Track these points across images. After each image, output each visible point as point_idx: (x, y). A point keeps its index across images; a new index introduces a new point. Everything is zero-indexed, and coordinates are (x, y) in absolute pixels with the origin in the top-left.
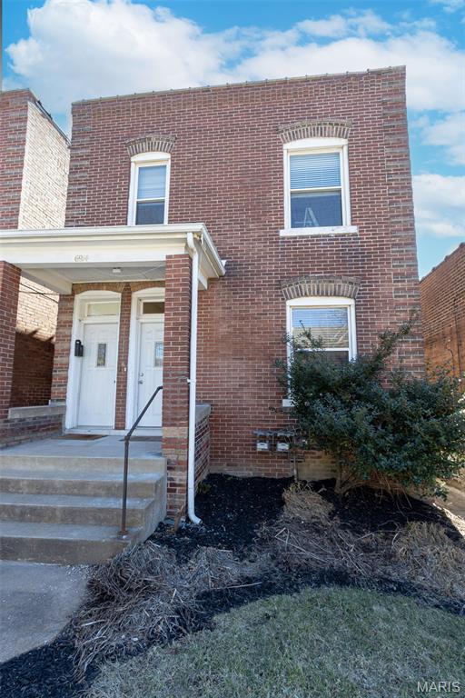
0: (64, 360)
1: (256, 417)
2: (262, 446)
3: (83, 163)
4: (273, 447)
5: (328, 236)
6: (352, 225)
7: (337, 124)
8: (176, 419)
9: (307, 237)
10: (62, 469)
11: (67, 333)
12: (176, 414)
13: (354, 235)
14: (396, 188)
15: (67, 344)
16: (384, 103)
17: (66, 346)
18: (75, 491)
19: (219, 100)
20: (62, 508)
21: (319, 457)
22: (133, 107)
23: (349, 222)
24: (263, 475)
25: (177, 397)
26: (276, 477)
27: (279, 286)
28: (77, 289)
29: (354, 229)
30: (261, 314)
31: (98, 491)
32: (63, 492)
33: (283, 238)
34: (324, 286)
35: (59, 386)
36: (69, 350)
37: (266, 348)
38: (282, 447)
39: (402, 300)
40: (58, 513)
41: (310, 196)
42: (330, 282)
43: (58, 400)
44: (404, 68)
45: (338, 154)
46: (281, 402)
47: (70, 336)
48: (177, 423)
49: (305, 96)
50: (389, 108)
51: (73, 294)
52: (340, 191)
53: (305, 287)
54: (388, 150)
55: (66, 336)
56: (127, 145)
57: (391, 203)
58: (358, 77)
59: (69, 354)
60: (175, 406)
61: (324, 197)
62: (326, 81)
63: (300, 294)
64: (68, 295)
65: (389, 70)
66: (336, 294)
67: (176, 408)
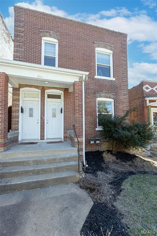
0: (17, 114)
1: (88, 134)
2: (92, 142)
3: (21, 34)
4: (95, 142)
5: (108, 80)
6: (114, 78)
7: (110, 46)
8: (80, 135)
9: (102, 79)
10: (41, 155)
11: (17, 103)
12: (80, 134)
13: (114, 81)
14: (124, 69)
15: (18, 108)
16: (122, 43)
17: (17, 109)
18: (52, 161)
19: (75, 26)
20: (53, 168)
21: (105, 144)
22: (42, 17)
23: (113, 77)
24: (90, 151)
25: (80, 128)
26: (94, 151)
27: (95, 93)
28: (21, 86)
29: (114, 79)
30: (89, 102)
31: (60, 161)
32: (48, 162)
33: (96, 79)
34: (107, 95)
35: (15, 124)
36: (19, 110)
37: (91, 112)
38: (98, 142)
39: (125, 101)
40: (53, 169)
41: (102, 66)
42: (108, 94)
43: (15, 130)
44: (127, 34)
45: (110, 55)
46: (95, 129)
47: (19, 105)
48: (80, 136)
49: (102, 34)
50: (123, 45)
51: (19, 88)
52: (110, 67)
53: (102, 95)
54: (123, 58)
55: (17, 105)
56: (41, 32)
57: (123, 73)
58: (116, 33)
59: (19, 112)
60: (79, 131)
61: (105, 68)
62: (108, 31)
63: (100, 97)
64: (17, 88)
65: (124, 34)
66: (110, 98)
67: (80, 132)
